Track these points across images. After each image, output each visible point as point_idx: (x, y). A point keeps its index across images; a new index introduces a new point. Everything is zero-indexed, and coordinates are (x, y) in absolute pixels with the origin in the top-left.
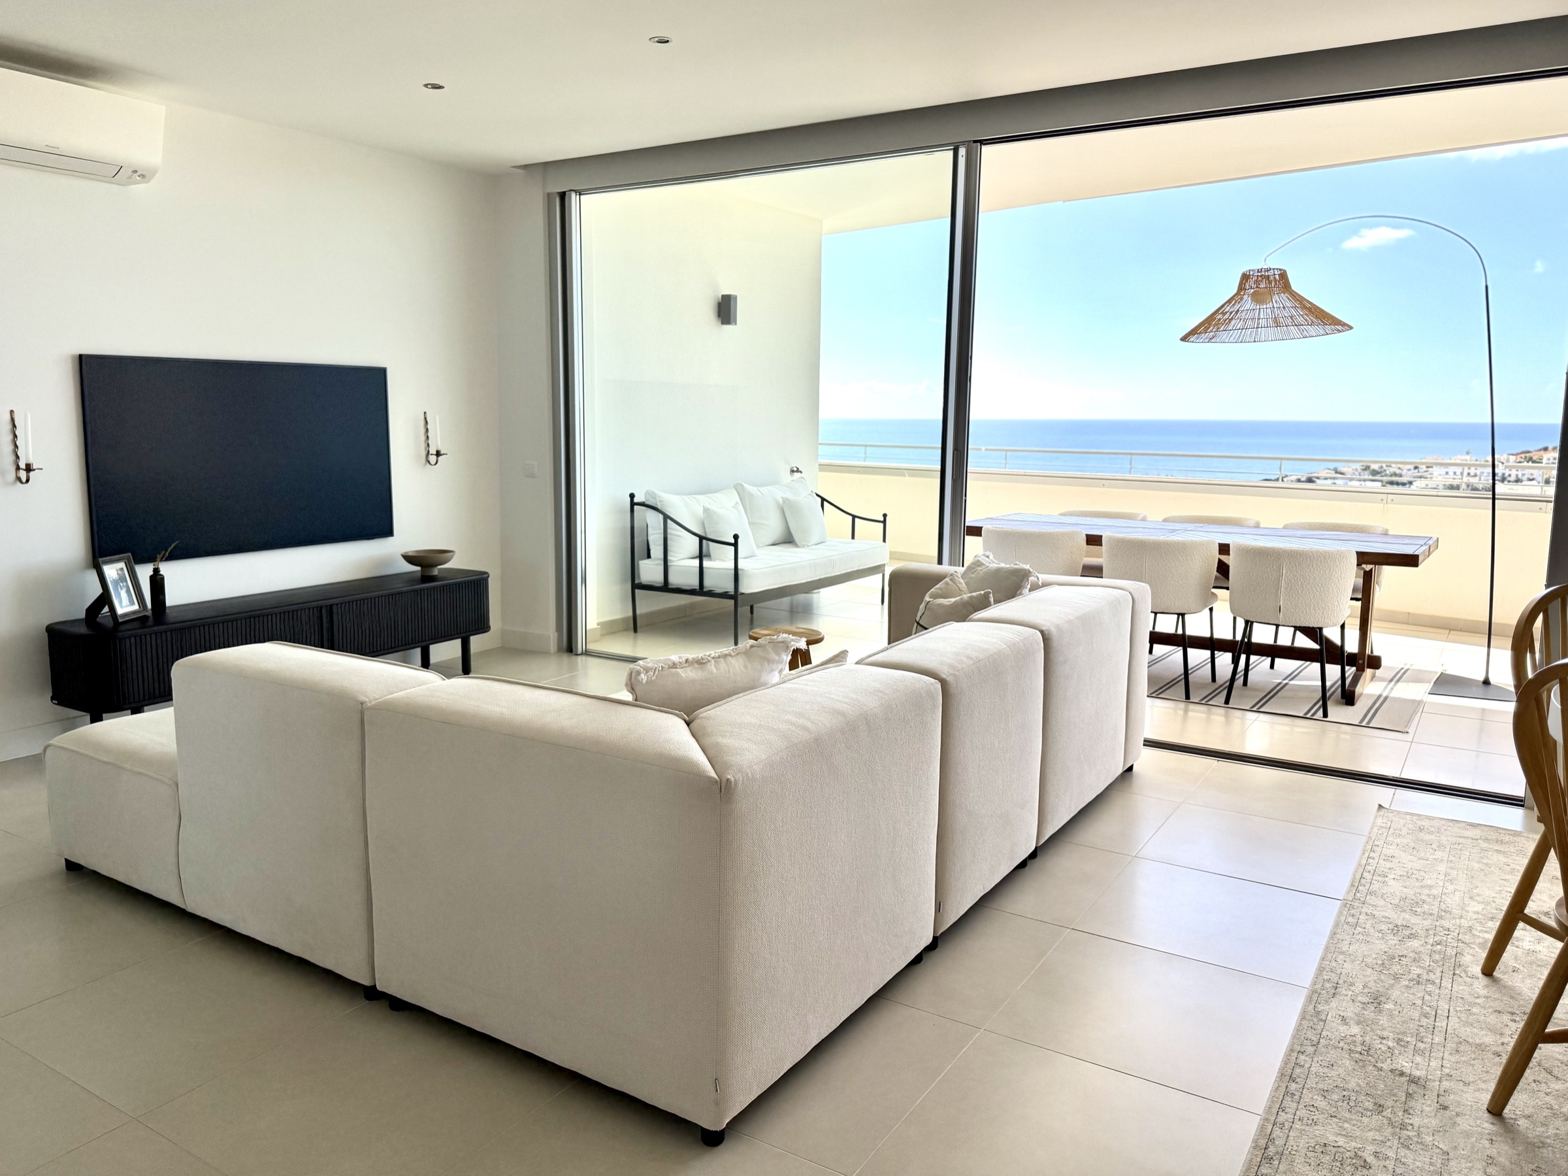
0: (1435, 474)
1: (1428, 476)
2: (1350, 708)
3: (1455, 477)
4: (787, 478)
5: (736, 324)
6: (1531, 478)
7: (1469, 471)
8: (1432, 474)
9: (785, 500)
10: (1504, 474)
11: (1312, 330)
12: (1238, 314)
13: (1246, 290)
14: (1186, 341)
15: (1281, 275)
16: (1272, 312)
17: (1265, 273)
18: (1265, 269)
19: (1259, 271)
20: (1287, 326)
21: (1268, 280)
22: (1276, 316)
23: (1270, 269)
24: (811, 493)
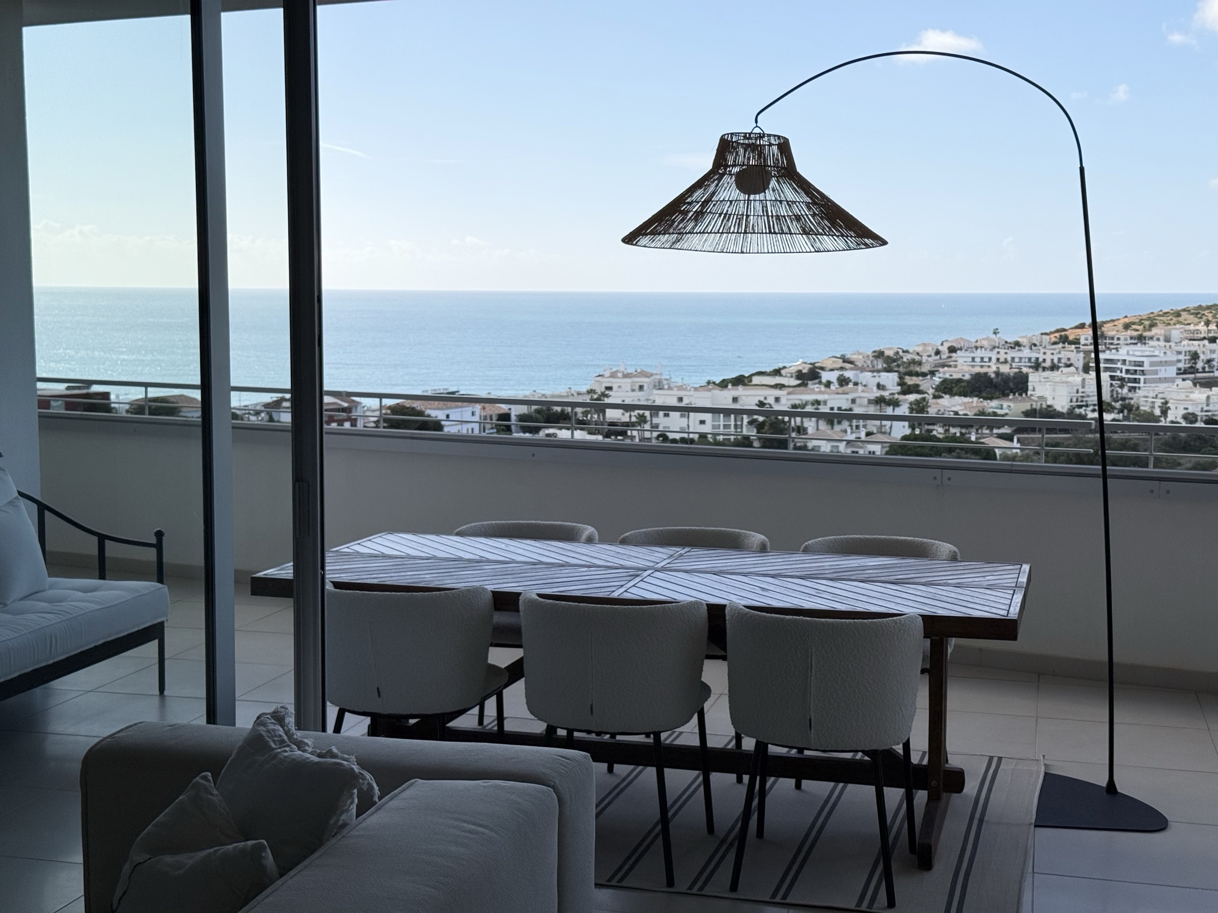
0: (960, 361)
1: (952, 363)
2: (927, 876)
3: (982, 364)
6: (1068, 363)
7: (998, 356)
8: (956, 361)
10: (1037, 359)
11: (827, 241)
12: (714, 205)
13: (727, 166)
14: (632, 244)
15: (780, 146)
16: (766, 207)
17: (756, 139)
18: (755, 134)
19: (747, 136)
20: (791, 234)
21: (760, 154)
22: (774, 214)
23: (764, 134)
24: (16, 498)
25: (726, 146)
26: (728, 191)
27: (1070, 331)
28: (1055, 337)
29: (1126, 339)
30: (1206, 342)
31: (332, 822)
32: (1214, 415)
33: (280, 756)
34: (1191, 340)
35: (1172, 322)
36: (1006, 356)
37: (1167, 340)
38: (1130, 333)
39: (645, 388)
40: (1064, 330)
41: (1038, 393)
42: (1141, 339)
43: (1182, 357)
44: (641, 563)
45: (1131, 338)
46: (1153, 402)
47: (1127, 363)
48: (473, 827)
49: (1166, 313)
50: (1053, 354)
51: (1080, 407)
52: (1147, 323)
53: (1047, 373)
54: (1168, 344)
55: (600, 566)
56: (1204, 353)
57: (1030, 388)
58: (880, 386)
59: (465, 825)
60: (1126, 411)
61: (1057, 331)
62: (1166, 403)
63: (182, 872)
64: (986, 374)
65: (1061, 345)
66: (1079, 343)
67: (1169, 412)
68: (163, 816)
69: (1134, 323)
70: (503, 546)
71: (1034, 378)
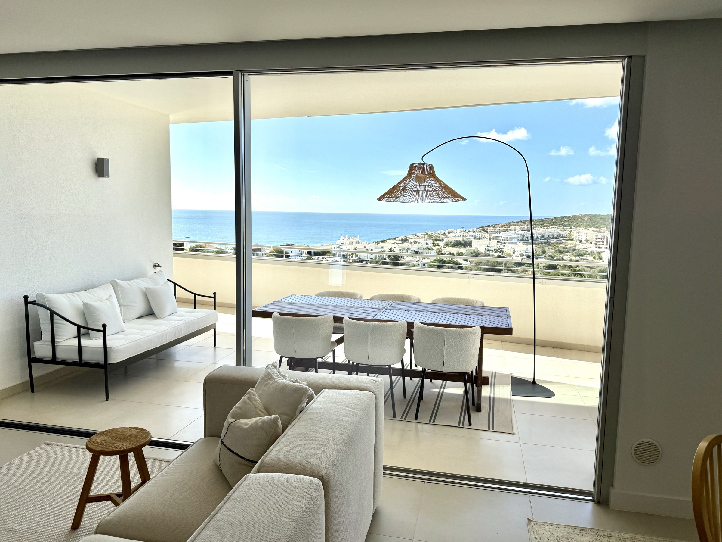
0: (452, 236)
1: (449, 237)
2: (480, 414)
3: (458, 237)
4: (151, 271)
5: (108, 177)
6: (485, 237)
7: (463, 235)
9: (147, 289)
10: (475, 236)
11: (446, 199)
12: (408, 187)
13: (412, 174)
14: (380, 200)
15: (430, 168)
16: (426, 188)
17: (422, 165)
18: (422, 163)
19: (419, 164)
20: (434, 197)
21: (424, 170)
22: (428, 190)
23: (425, 163)
24: (167, 281)
25: (412, 167)
26: (413, 183)
27: (485, 227)
28: (481, 229)
29: (502, 230)
30: (527, 231)
31: (299, 406)
32: (529, 254)
33: (278, 381)
34: (522, 230)
35: (516, 225)
36: (465, 235)
37: (515, 230)
38: (503, 228)
39: (354, 243)
40: (483, 227)
41: (476, 246)
42: (507, 230)
43: (519, 236)
44: (380, 307)
45: (504, 230)
46: (510, 250)
47: (503, 237)
48: (350, 409)
49: (514, 222)
50: (480, 234)
51: (488, 251)
52: (509, 225)
53: (478, 240)
54: (515, 232)
55: (367, 308)
56: (526, 235)
57: (473, 245)
58: (427, 244)
59: (347, 408)
60: (502, 252)
61: (481, 227)
62: (514, 250)
63: (248, 426)
64: (459, 240)
65: (482, 232)
66: (488, 231)
67: (515, 252)
68: (238, 404)
69: (505, 225)
70: (332, 300)
71: (474, 242)
